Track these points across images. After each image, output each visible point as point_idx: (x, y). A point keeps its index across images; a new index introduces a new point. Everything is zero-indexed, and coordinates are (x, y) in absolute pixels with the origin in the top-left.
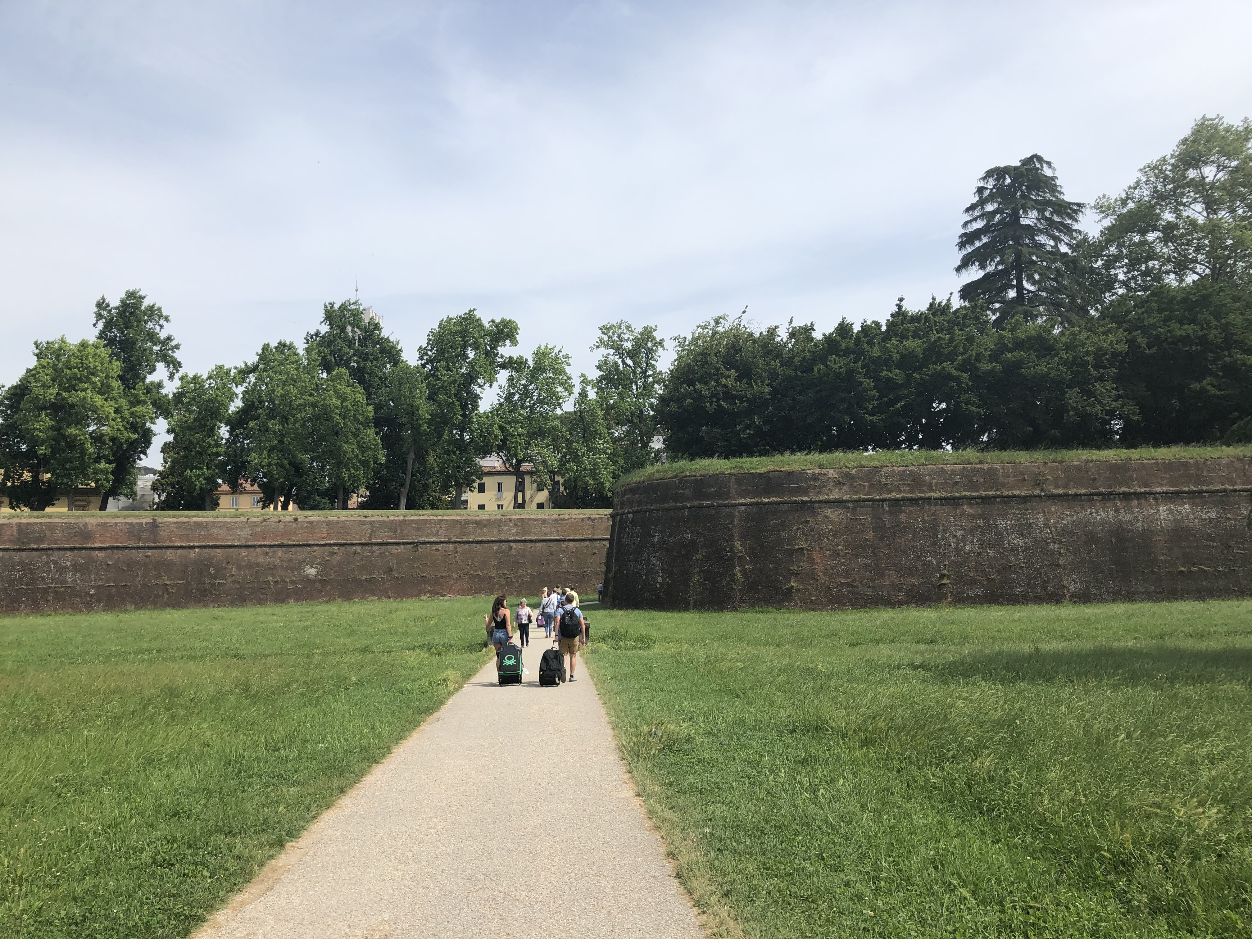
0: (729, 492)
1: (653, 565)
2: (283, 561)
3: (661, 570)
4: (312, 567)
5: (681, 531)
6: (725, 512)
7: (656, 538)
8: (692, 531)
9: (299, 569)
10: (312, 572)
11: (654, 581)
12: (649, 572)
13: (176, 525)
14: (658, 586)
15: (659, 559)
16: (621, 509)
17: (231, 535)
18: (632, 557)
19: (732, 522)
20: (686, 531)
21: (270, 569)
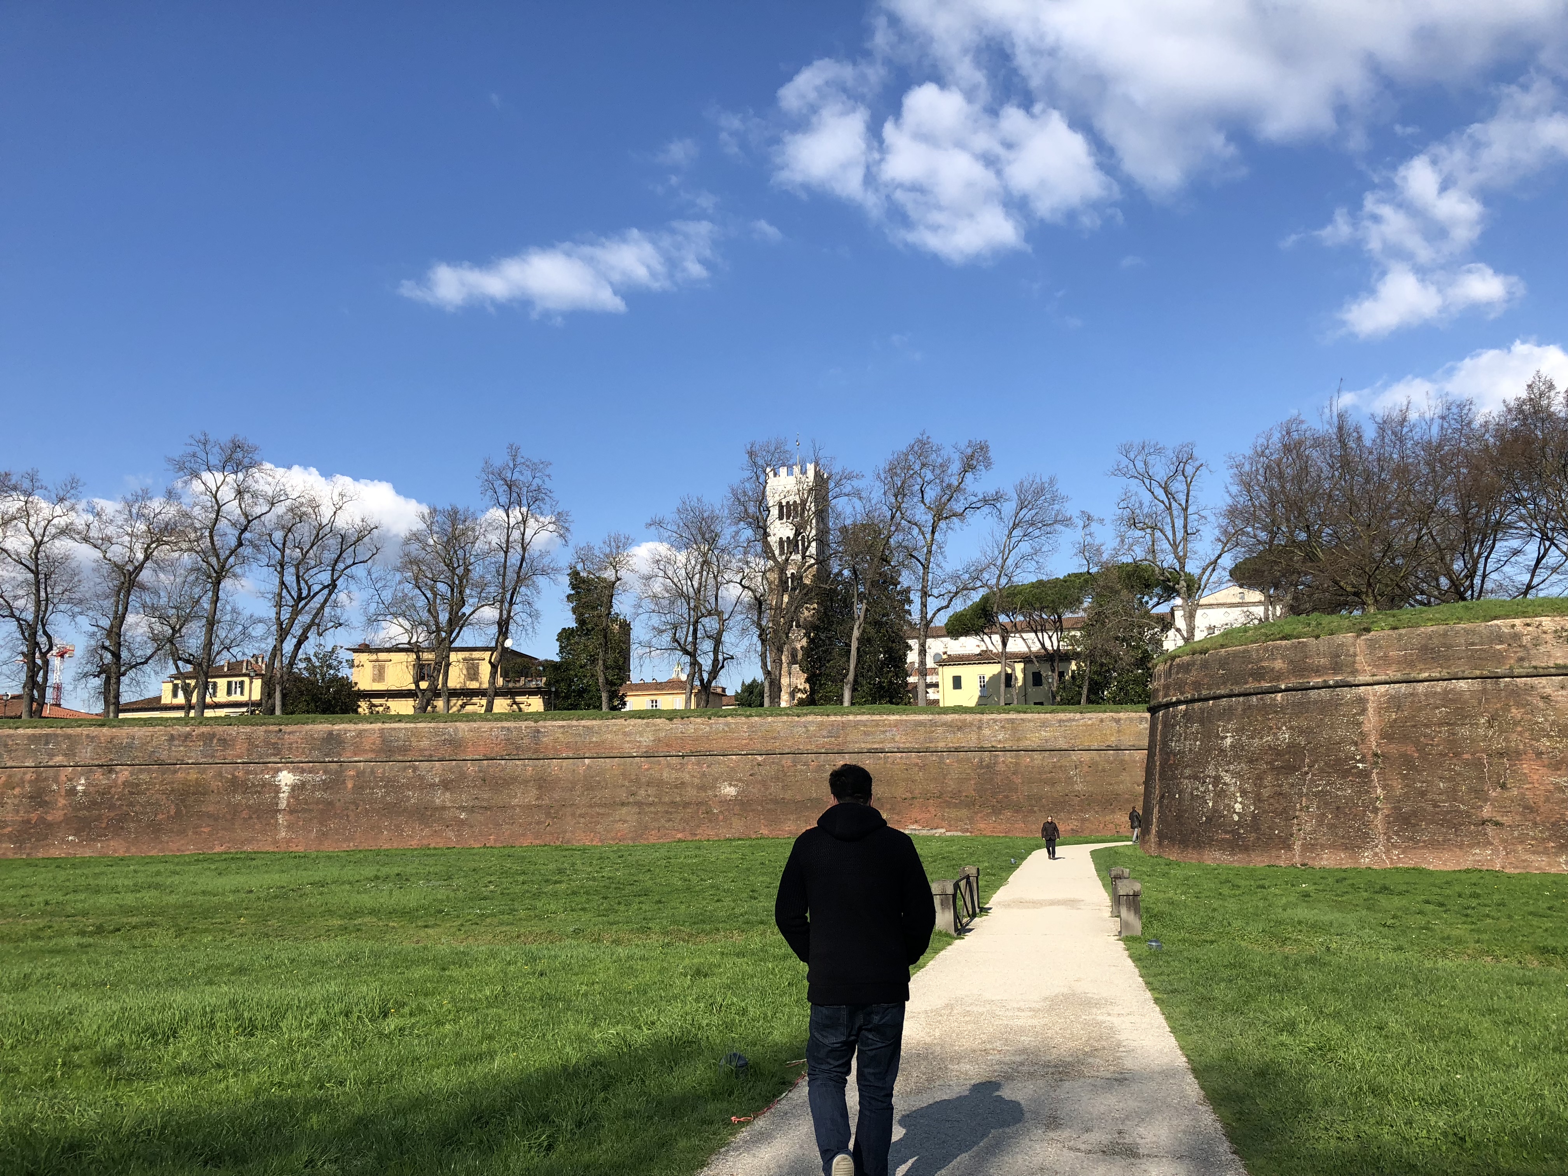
0: (1354, 662)
1: (1225, 784)
2: (693, 776)
3: (1241, 792)
4: (730, 785)
5: (1271, 728)
6: (1348, 694)
7: (1228, 741)
8: (1291, 728)
9: (714, 787)
10: (729, 791)
11: (1228, 811)
12: (1220, 794)
13: (561, 730)
14: (1236, 818)
15: (1236, 775)
16: (1166, 696)
17: (628, 742)
18: (1187, 772)
19: (1364, 711)
20: (1280, 729)
21: (676, 787)
